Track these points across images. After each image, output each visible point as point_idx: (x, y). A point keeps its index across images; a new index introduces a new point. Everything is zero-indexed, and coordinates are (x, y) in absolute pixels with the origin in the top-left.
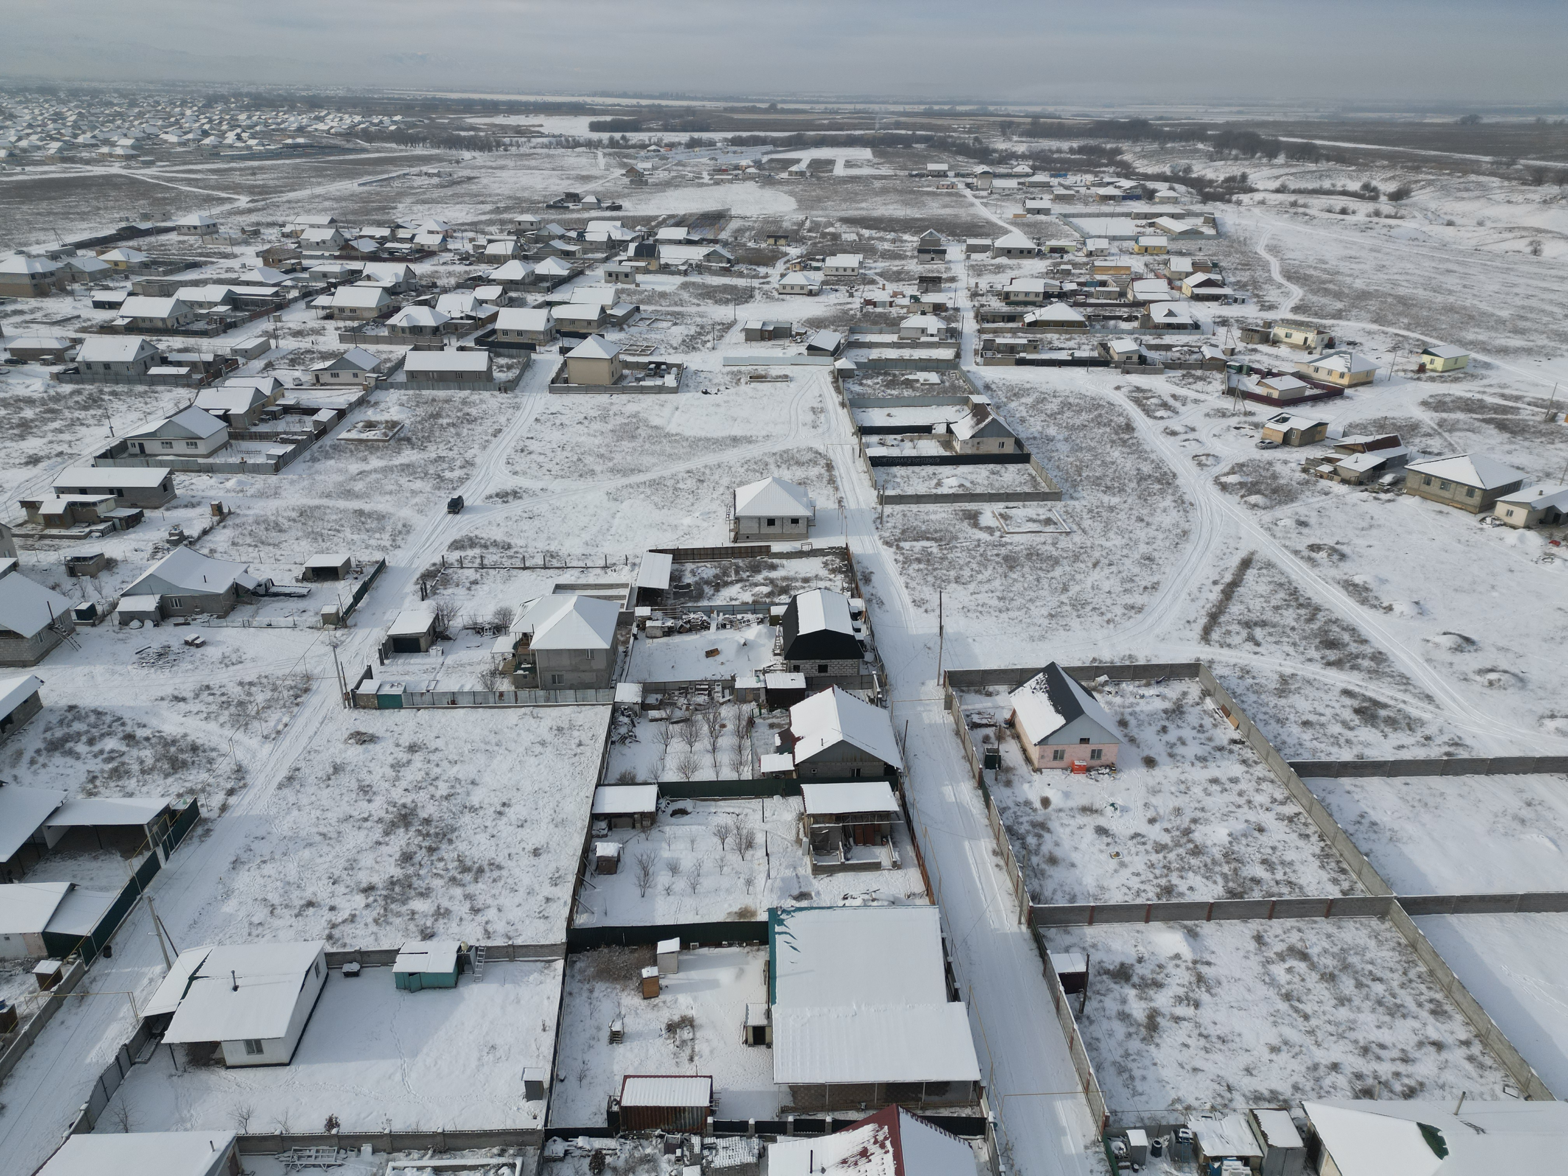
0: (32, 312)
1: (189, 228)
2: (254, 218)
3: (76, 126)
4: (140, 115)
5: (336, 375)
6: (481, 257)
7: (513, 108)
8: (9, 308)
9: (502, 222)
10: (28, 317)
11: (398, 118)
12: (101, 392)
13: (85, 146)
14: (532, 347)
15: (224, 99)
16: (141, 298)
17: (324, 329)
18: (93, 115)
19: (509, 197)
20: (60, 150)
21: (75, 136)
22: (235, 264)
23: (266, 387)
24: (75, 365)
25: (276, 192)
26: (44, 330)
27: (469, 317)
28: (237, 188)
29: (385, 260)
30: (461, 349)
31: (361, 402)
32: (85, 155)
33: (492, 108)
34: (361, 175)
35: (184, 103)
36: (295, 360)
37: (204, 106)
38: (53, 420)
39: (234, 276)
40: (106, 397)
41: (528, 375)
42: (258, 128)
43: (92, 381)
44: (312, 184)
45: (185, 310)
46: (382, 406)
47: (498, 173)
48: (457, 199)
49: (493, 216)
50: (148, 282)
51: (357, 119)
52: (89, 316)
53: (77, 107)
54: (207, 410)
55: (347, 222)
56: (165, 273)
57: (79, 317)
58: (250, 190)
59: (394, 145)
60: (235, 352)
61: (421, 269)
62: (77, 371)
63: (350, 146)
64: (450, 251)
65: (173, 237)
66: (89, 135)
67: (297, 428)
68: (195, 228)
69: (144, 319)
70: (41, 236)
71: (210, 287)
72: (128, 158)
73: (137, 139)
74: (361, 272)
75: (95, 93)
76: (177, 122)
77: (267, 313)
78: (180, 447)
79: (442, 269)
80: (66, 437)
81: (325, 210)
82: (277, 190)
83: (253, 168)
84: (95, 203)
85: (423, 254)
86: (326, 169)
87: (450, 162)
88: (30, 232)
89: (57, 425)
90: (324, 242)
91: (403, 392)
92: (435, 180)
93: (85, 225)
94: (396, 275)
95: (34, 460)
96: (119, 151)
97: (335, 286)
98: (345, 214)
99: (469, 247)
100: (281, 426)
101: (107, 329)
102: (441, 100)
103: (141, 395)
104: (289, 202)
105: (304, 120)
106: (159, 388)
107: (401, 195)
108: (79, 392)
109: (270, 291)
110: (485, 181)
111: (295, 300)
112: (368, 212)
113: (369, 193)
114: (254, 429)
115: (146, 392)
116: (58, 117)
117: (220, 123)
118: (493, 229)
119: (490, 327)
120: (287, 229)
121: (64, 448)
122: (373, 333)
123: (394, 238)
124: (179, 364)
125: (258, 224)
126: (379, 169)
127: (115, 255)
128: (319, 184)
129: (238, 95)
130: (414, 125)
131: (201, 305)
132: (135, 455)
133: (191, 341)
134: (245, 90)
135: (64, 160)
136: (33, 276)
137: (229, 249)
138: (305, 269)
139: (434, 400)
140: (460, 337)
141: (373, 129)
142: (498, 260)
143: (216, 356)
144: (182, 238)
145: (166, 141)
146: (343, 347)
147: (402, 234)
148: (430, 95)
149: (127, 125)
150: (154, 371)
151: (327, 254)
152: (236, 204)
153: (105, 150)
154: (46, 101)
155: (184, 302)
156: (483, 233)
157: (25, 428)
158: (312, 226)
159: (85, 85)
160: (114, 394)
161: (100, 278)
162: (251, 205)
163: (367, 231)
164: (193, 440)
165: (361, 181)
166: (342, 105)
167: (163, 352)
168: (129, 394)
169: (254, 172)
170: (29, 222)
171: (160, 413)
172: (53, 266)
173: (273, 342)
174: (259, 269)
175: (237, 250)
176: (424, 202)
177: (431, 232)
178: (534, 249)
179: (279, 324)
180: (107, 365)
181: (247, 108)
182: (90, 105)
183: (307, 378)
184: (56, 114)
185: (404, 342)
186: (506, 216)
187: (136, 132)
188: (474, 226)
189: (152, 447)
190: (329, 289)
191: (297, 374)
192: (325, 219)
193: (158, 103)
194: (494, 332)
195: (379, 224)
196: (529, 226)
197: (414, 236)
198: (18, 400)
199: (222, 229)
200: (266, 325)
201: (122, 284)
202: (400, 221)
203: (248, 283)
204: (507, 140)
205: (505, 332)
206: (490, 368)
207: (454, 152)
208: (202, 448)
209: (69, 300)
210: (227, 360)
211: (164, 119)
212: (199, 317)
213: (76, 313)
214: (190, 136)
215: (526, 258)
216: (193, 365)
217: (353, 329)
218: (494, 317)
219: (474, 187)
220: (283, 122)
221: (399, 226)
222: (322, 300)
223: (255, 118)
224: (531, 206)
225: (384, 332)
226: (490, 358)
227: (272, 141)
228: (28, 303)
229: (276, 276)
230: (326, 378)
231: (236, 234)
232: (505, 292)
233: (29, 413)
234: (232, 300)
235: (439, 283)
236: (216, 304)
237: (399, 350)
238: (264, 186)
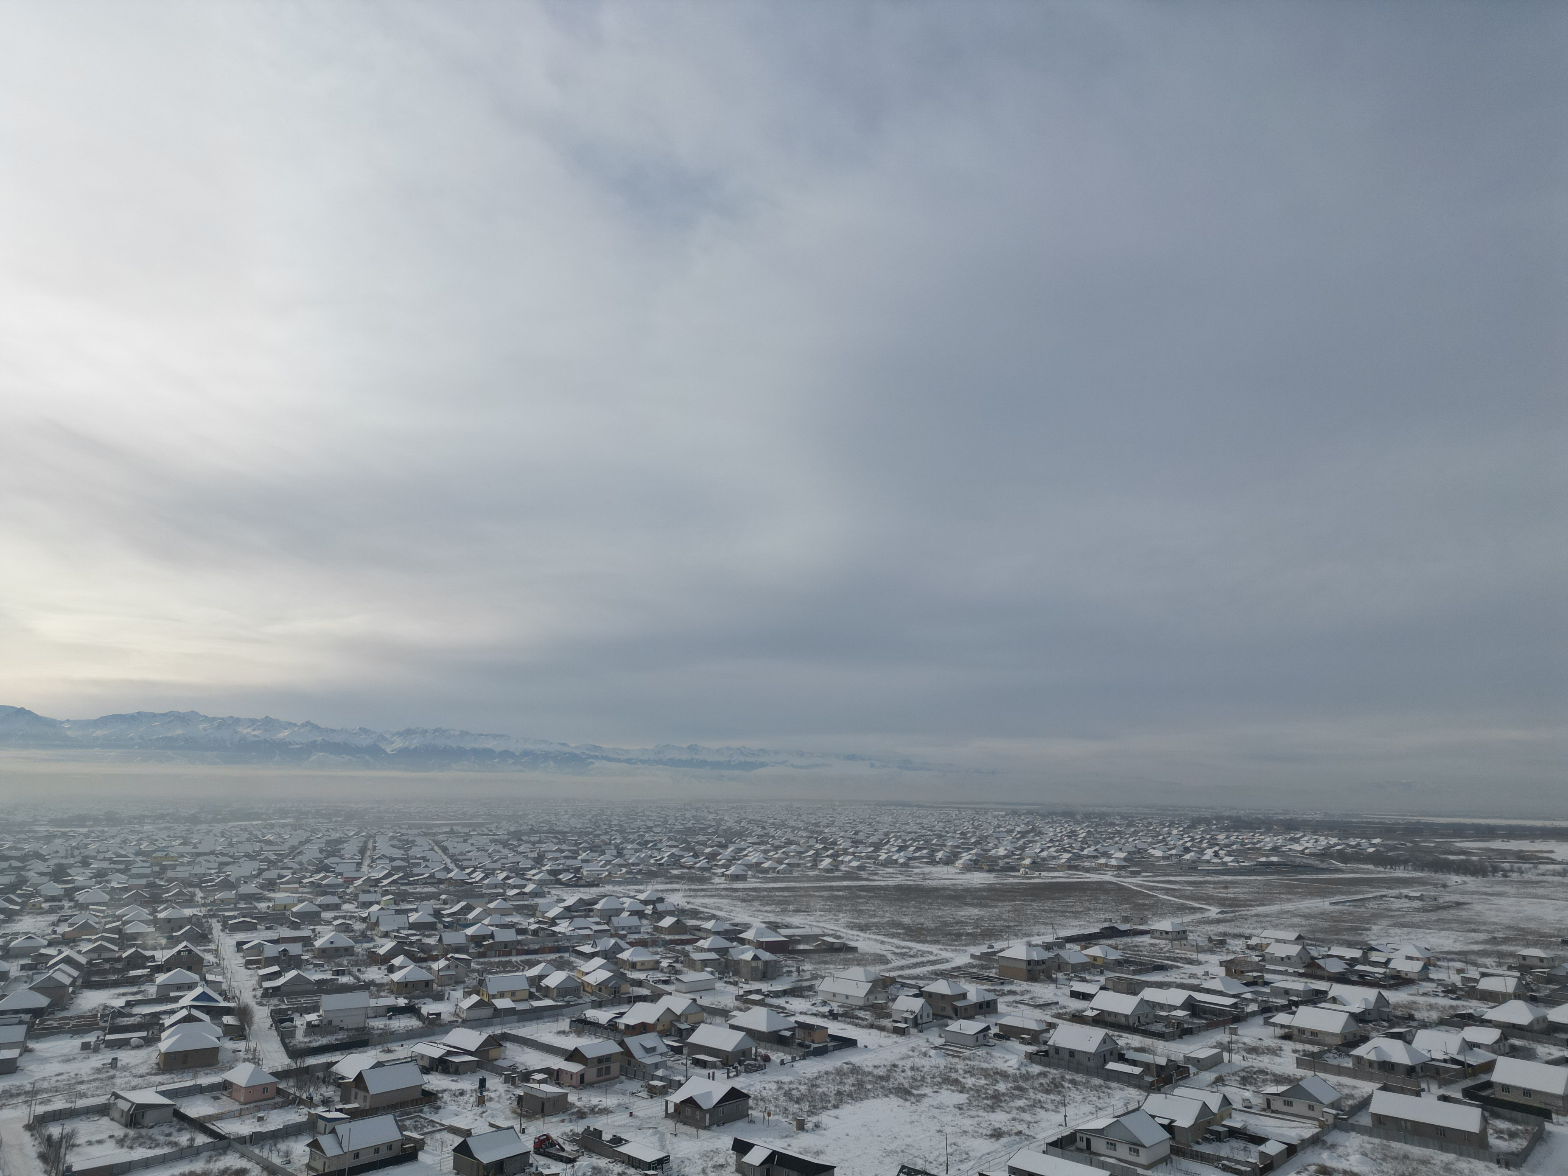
0: (1022, 993)
1: (1161, 932)
2: (1221, 928)
3: (1084, 841)
4: (1135, 833)
5: (1289, 1104)
6: (1471, 992)
7: (1512, 833)
8: (1007, 988)
9: (1501, 955)
10: (1018, 998)
11: (1377, 841)
12: (1063, 1078)
13: (1088, 857)
14: (1546, 1115)
15: (1207, 821)
16: (1111, 993)
17: (1281, 1049)
18: (1098, 833)
19: (1509, 927)
20: (1069, 859)
21: (1082, 849)
22: (1198, 970)
23: (1214, 1104)
24: (1047, 1048)
25: (1245, 906)
26: (1027, 1011)
27: (1454, 1061)
28: (1209, 900)
29: (1354, 983)
30: (1444, 1098)
31: (1315, 1141)
32: (1087, 864)
33: (1489, 832)
34: (1333, 894)
35: (1172, 824)
36: (1247, 1078)
37: (1189, 827)
38: (1020, 1098)
39: (1196, 982)
40: (1066, 1084)
41: (1540, 1151)
42: (1234, 847)
43: (1057, 1066)
44: (1281, 900)
45: (1147, 1010)
46: (1341, 1150)
47: (1496, 900)
48: (1443, 925)
49: (1488, 947)
50: (1119, 978)
51: (1334, 841)
52: (1065, 1004)
53: (1087, 826)
54: (1153, 1117)
55: (1317, 940)
56: (1135, 972)
57: (1057, 1003)
58: (1221, 902)
59: (1371, 867)
60: (1188, 1059)
61: (1396, 997)
62: (1046, 1052)
63: (1324, 866)
64: (1432, 980)
65: (1146, 939)
66: (1093, 848)
67: (1241, 1156)
68: (1167, 933)
69: (1110, 1013)
70: (1042, 928)
71: (1173, 991)
72: (1120, 868)
73: (1129, 853)
74: (1326, 993)
75: (1103, 816)
76: (1164, 840)
77: (1223, 1024)
78: (1123, 1152)
79: (1421, 1000)
80: (1027, 1117)
81: (1293, 926)
82: (1247, 904)
83: (1226, 882)
84: (1087, 904)
85: (1399, 981)
86: (1297, 887)
87: (1435, 885)
88: (1034, 925)
89: (1021, 1103)
90: (1289, 957)
91: (1366, 1138)
92: (1417, 904)
93: (1076, 922)
94: (1366, 1000)
95: (997, 1134)
96: (1113, 862)
97: (1297, 1004)
98: (1313, 932)
99: (1456, 979)
100: (1224, 1150)
101: (1078, 1018)
102: (1426, 824)
103: (1097, 1088)
104: (1257, 915)
105: (1279, 840)
106: (1113, 1085)
107: (1376, 916)
108: (1044, 1074)
109: (1229, 1001)
110: (1478, 907)
111: (1254, 1014)
112: (1338, 932)
113: (1341, 912)
114: (1196, 1148)
115: (1100, 1086)
116: (1073, 834)
117: (1201, 841)
118: (1489, 961)
119: (1483, 1078)
120: (1253, 942)
121: (1022, 1127)
122: (1335, 1062)
123: (1365, 960)
124: (1134, 1063)
125: (1225, 934)
126: (1353, 889)
127: (1095, 951)
128: (1289, 900)
129: (1219, 818)
130: (1395, 848)
131: (1162, 1006)
132: (1080, 1150)
133: (1148, 1042)
134: (1227, 814)
135: (1071, 868)
136: (1029, 962)
137: (1194, 956)
138: (1266, 984)
139: (1406, 1157)
140: (1443, 1083)
141: (1349, 850)
142: (1496, 998)
143: (1169, 1060)
144: (1154, 941)
145: (1152, 856)
146: (1300, 1073)
147: (1374, 957)
148: (1414, 819)
149: (1123, 841)
150: (1112, 1066)
151: (1291, 970)
152: (1207, 914)
153: (1103, 861)
154: (1066, 822)
155: (1147, 1002)
156: (1475, 964)
157: (996, 1101)
158: (1278, 941)
159: (1097, 810)
160: (1073, 1082)
161: (1081, 970)
162: (1220, 916)
163: (1336, 951)
164: (1136, 1146)
165: (1333, 900)
166: (1317, 828)
167: (1122, 1048)
168: (1086, 1085)
169: (1226, 885)
170: (1035, 917)
171: (1110, 1110)
172: (1046, 955)
173: (1226, 1055)
174: (1221, 978)
175: (1202, 957)
176: (1402, 925)
177: (1409, 958)
178: (1545, 991)
179: (1234, 1037)
180: (1072, 1053)
181: (1227, 829)
182: (1097, 826)
183: (1258, 1101)
184: (1072, 832)
185: (1370, 1078)
186: (1504, 948)
187: (1129, 847)
188: (1463, 956)
189: (1098, 1145)
190: (1290, 1007)
191: (1248, 1094)
192: (1292, 935)
193: (1150, 824)
194: (1489, 1085)
195: (1350, 945)
196: (1537, 962)
197: (1389, 961)
198: (996, 1073)
199: (1191, 936)
200: (1221, 1036)
201: (1097, 978)
202: (1373, 943)
203: (1208, 991)
204: (1506, 866)
205: (1506, 1088)
206: (1484, 1131)
207: (1440, 876)
208: (1143, 1158)
209: (1052, 987)
210: (1179, 1067)
211: (1153, 837)
212: (1158, 1019)
213: (1055, 1000)
214: (1174, 852)
215: (1533, 1000)
216: (1147, 1066)
217: (1312, 1054)
218: (1489, 1067)
219: (1463, 914)
220: (1259, 842)
221: (1373, 949)
222: (1282, 1018)
223: (1233, 838)
224: (1540, 939)
225: (1348, 1063)
226: (1483, 1116)
227: (1247, 859)
228: (1020, 986)
229: (1236, 987)
230: (1277, 1104)
231: (1203, 942)
232: (1504, 1037)
233: (1002, 1087)
234: (1191, 1005)
235: (1418, 1015)
236: (1176, 1008)
237: (1365, 1087)
238: (1235, 899)
